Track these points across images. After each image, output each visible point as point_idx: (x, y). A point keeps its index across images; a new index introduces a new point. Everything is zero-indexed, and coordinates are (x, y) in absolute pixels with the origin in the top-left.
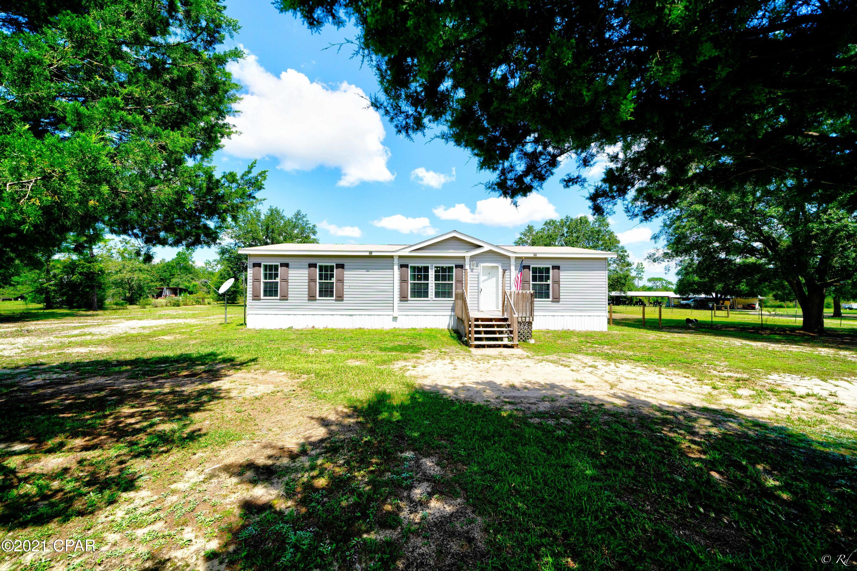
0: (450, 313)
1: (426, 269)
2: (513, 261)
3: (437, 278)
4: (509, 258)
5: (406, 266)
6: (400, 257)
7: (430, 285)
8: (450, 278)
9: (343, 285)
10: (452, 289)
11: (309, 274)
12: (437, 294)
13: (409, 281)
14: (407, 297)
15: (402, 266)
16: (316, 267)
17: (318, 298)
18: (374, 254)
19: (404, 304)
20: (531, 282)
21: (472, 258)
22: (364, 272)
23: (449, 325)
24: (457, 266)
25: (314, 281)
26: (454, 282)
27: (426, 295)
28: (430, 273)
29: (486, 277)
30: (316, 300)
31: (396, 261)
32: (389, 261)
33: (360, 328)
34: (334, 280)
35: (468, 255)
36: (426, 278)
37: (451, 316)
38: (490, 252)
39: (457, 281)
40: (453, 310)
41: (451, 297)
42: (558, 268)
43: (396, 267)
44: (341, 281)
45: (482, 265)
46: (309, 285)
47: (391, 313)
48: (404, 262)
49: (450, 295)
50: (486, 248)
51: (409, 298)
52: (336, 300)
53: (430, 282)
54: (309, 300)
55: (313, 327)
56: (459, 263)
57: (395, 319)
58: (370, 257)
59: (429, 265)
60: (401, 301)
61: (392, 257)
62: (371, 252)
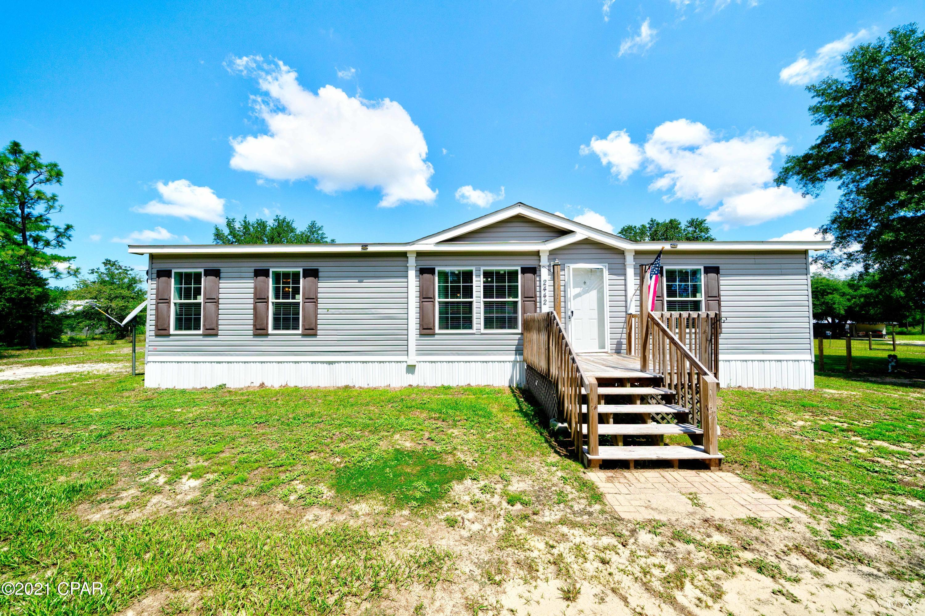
0: (512, 358)
1: (468, 276)
2: (630, 259)
3: (488, 292)
4: (621, 253)
5: (431, 271)
6: (420, 254)
7: (475, 305)
8: (513, 292)
9: (316, 308)
10: (516, 312)
11: (255, 288)
12: (489, 323)
13: (437, 299)
14: (433, 328)
15: (422, 271)
16: (267, 275)
17: (270, 331)
18: (371, 249)
19: (428, 341)
20: (666, 299)
21: (553, 253)
22: (354, 283)
23: (511, 380)
24: (525, 270)
25: (265, 300)
26: (519, 299)
27: (468, 323)
28: (474, 284)
29: (578, 290)
30: (267, 335)
31: (412, 261)
32: (398, 262)
33: (347, 387)
34: (300, 298)
35: (546, 247)
36: (468, 292)
37: (515, 362)
38: (587, 242)
39: (526, 297)
40: (519, 351)
41: (515, 327)
42: (715, 270)
43: (412, 274)
44: (313, 299)
45: (573, 266)
46: (255, 309)
47: (404, 358)
48: (427, 263)
49: (512, 323)
50: (580, 235)
51: (437, 331)
52: (303, 335)
53: (474, 299)
54: (255, 335)
55: (262, 385)
56: (530, 262)
57: (411, 369)
58: (364, 256)
59: (473, 269)
60: (421, 335)
61: (404, 255)
62: (365, 246)
